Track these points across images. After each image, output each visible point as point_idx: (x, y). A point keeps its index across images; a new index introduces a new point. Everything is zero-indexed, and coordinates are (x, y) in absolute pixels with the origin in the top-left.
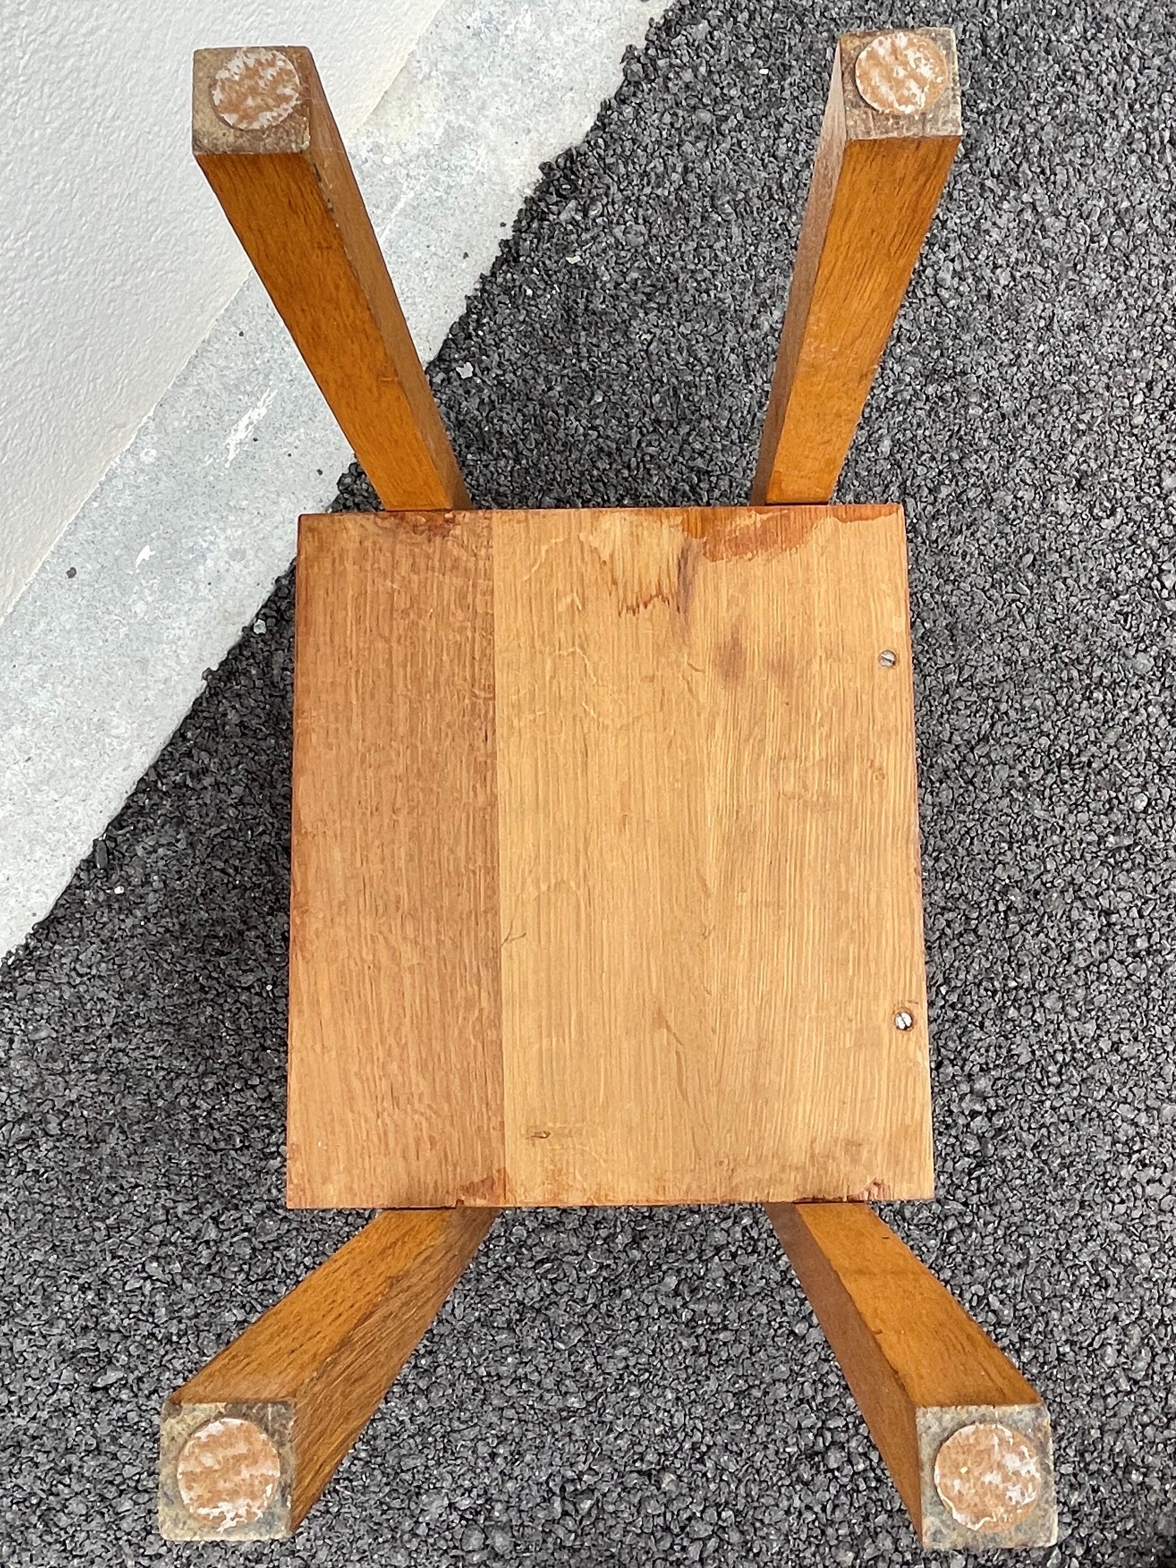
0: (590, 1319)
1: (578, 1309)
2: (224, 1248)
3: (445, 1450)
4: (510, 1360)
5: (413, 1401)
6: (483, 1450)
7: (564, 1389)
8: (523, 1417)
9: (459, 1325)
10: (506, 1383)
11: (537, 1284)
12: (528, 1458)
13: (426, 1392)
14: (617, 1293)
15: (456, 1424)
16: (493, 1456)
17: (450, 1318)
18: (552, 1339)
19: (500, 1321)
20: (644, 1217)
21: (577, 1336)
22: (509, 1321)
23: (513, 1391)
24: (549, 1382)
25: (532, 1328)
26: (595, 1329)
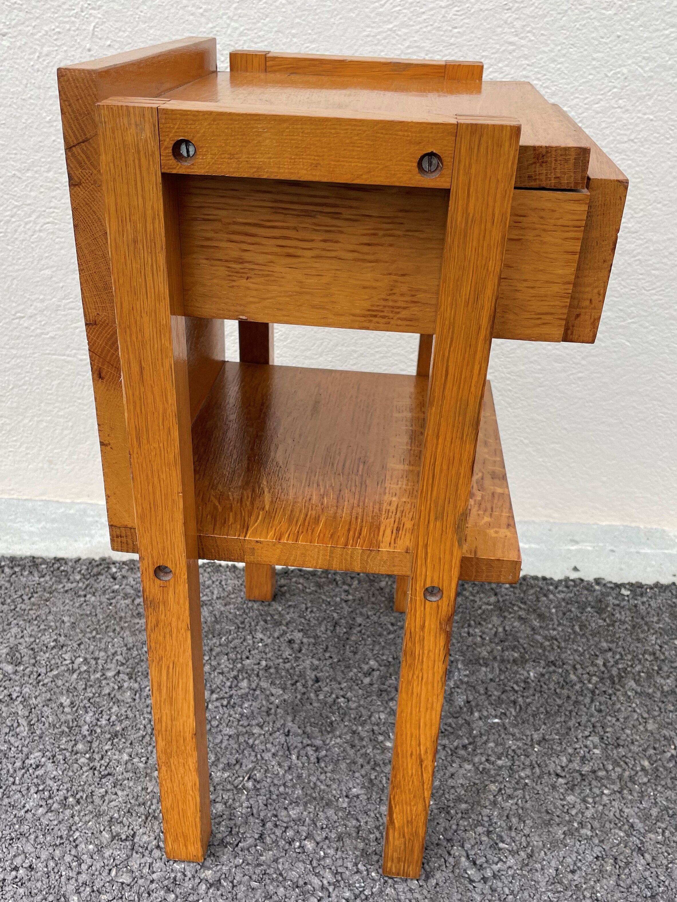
0: (141, 882)
1: (146, 870)
2: (104, 682)
3: (12, 839)
4: (91, 847)
5: (41, 806)
6: (18, 861)
7: (82, 889)
8: (52, 874)
9: (104, 807)
10: (73, 852)
11: (152, 838)
12: (21, 891)
13: (50, 810)
14: (168, 890)
15: (33, 837)
16: (16, 869)
17: (107, 801)
18: (116, 865)
19: (116, 828)
20: (232, 882)
21: (126, 879)
22: (118, 834)
23: (68, 858)
24: (83, 877)
25: (120, 850)
26: (135, 889)
